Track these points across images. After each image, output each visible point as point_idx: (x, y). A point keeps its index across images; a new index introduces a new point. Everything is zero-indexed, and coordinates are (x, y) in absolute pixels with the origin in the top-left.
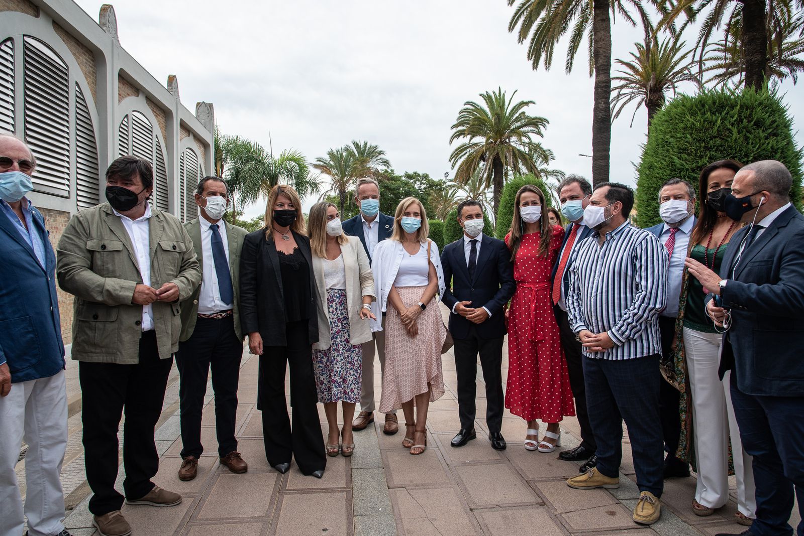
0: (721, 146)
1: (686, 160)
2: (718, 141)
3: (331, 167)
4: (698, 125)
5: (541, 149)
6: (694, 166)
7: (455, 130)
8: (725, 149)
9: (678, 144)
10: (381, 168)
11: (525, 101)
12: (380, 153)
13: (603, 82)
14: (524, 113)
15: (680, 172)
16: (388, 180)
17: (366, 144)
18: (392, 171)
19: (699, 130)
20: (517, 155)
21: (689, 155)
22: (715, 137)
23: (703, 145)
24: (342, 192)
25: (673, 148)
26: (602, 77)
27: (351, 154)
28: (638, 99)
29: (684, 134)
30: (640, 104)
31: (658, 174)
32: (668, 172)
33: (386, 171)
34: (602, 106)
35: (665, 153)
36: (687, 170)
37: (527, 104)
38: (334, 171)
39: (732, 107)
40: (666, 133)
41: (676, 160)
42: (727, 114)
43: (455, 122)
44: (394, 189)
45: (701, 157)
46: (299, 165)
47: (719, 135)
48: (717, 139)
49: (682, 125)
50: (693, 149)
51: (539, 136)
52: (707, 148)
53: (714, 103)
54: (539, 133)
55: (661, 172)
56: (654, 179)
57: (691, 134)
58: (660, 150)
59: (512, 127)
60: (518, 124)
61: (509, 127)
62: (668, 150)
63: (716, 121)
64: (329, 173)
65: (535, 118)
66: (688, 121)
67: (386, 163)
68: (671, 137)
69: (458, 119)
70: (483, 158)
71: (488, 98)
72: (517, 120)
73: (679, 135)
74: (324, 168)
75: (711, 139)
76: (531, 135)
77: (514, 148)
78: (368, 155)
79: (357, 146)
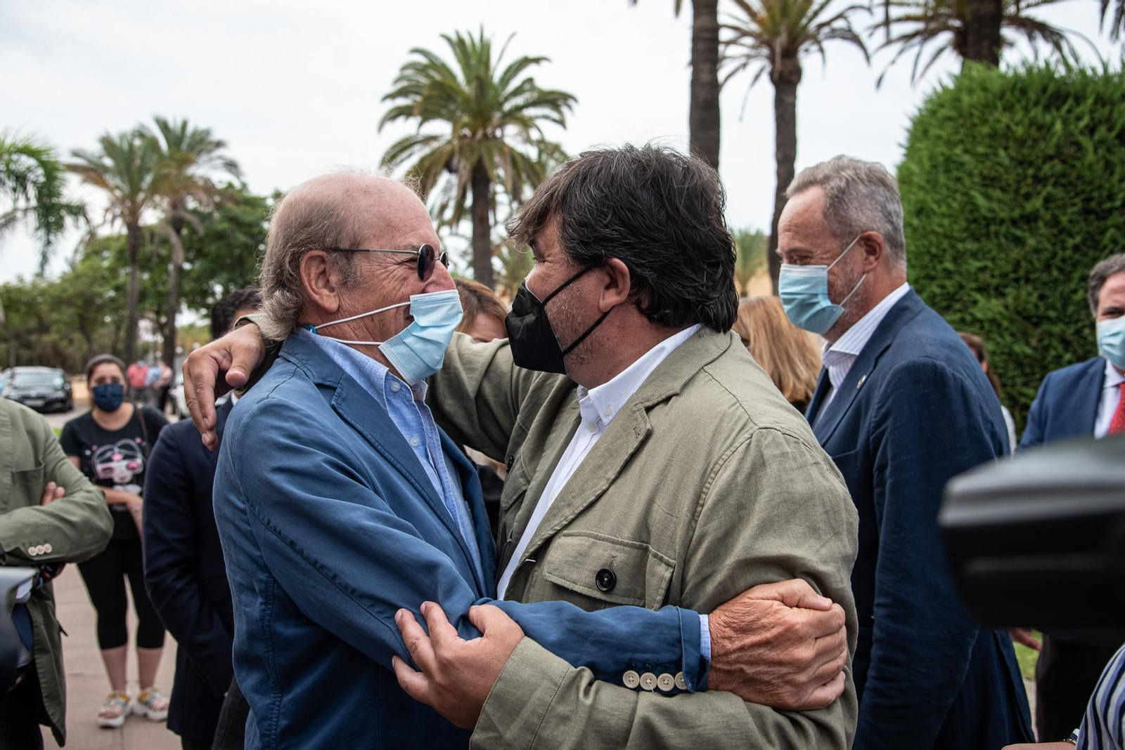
0: (1063, 175)
1: (1000, 201)
2: (1058, 167)
3: (106, 169)
4: (1020, 131)
5: (563, 154)
6: (1016, 213)
7: (390, 105)
8: (1070, 183)
9: (980, 166)
10: (221, 178)
11: (532, 55)
12: (219, 144)
13: (707, 30)
14: (530, 80)
15: (988, 225)
16: (237, 202)
17: (184, 125)
18: (244, 185)
19: (1021, 143)
20: (517, 162)
21: (1003, 190)
22: (1050, 158)
23: (1031, 171)
24: (133, 226)
25: (970, 175)
26: (705, 21)
27: (153, 144)
28: (755, 66)
29: (990, 147)
30: (757, 77)
31: (941, 225)
32: (964, 224)
33: (230, 185)
34: (705, 77)
35: (951, 184)
36: (1002, 222)
37: (537, 60)
38: (112, 180)
39: (1079, 99)
40: (950, 144)
41: (981, 201)
42: (1069, 111)
43: (391, 89)
44: (250, 225)
45: (1028, 197)
46: (43, 164)
47: (1059, 155)
48: (1056, 161)
49: (985, 130)
50: (1011, 178)
51: (558, 127)
52: (1038, 180)
53: (1044, 90)
54: (561, 122)
55: (946, 222)
56: (932, 238)
57: (1006, 149)
58: (942, 179)
59: (507, 106)
60: (519, 101)
61: (501, 105)
62: (958, 180)
63: (1052, 124)
64: (101, 183)
65: (552, 93)
66: (998, 121)
67: (231, 166)
68: (966, 151)
69: (397, 81)
70: (449, 167)
71: (459, 46)
72: (518, 92)
73: (981, 149)
74: (93, 173)
75: (1044, 162)
76: (541, 123)
77: (512, 150)
78: (191, 147)
79: (164, 126)
